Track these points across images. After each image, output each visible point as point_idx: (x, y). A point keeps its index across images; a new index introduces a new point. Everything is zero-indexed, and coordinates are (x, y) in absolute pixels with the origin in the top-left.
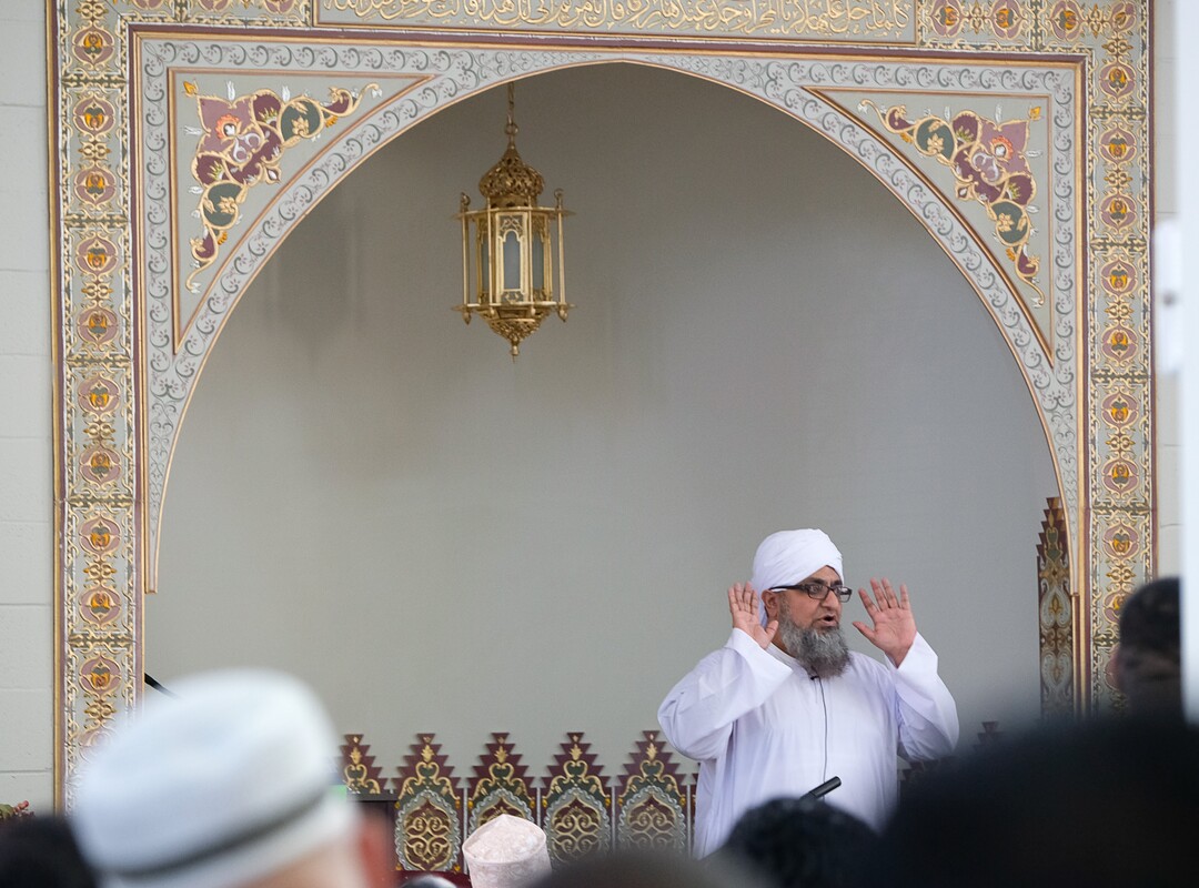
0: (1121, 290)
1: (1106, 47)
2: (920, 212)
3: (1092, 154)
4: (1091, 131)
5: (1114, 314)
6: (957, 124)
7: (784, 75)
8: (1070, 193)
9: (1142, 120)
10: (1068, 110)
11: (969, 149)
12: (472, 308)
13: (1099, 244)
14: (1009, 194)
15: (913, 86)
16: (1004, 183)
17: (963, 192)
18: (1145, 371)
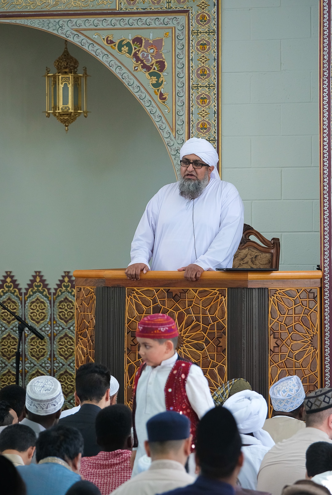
0: (204, 105)
1: (198, 6)
2: (120, 77)
3: (192, 50)
4: (192, 41)
5: (202, 115)
6: (134, 41)
7: (65, 25)
8: (183, 67)
9: (214, 35)
10: (182, 33)
11: (139, 51)
12: (49, 113)
13: (195, 87)
14: (156, 68)
15: (118, 26)
16: (153, 64)
17: (136, 68)
18: (214, 138)
